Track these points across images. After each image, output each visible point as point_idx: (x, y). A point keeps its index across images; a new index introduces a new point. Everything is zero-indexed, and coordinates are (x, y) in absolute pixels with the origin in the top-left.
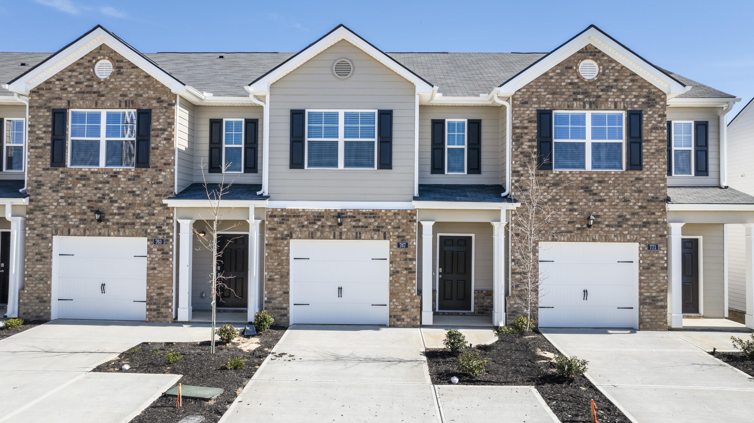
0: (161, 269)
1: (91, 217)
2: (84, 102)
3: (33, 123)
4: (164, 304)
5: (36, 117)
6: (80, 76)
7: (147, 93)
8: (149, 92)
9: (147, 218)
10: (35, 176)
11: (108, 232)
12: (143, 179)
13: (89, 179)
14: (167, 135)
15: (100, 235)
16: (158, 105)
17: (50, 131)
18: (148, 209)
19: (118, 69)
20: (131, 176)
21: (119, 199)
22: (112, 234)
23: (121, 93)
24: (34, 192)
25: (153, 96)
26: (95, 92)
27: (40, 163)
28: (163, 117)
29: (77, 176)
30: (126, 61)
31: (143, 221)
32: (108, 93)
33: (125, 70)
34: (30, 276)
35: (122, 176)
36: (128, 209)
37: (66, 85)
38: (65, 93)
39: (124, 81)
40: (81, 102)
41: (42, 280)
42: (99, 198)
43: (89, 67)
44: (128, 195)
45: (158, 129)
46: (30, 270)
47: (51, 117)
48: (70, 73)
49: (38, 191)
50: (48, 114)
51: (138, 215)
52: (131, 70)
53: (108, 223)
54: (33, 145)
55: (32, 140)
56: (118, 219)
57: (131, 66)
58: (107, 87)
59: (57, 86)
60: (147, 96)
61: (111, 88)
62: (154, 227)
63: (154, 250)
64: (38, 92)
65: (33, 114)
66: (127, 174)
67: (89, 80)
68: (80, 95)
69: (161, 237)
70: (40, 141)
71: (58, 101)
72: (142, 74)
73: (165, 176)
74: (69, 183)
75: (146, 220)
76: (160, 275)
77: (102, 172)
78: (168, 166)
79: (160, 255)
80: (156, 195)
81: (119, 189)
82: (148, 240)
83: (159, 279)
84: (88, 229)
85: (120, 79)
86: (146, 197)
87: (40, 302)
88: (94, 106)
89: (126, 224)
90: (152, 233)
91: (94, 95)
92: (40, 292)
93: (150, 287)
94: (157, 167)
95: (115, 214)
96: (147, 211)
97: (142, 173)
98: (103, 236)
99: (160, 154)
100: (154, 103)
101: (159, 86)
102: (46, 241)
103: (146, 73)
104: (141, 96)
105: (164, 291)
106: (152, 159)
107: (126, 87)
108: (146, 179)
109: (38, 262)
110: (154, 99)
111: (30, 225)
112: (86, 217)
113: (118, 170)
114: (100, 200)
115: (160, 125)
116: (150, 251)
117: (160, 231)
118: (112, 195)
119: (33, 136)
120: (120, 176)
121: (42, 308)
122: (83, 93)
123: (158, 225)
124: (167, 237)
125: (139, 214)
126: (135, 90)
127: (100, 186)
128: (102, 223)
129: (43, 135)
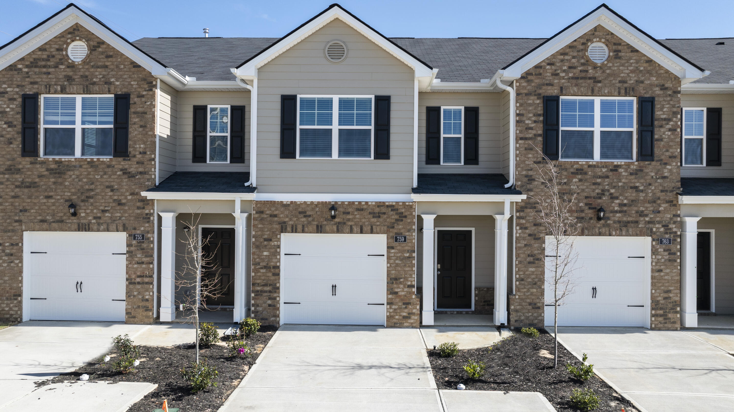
0: (668, 271)
1: (590, 215)
2: (579, 89)
3: (521, 112)
4: (672, 309)
5: (525, 105)
6: (574, 60)
7: (649, 79)
8: (651, 78)
9: (652, 216)
10: (526, 170)
11: (609, 231)
12: (647, 174)
13: (586, 173)
14: (672, 125)
15: (600, 234)
16: (662, 92)
17: (541, 121)
18: (653, 206)
19: (615, 53)
20: (633, 170)
21: (621, 195)
22: (614, 233)
23: (619, 79)
24: (524, 187)
25: (656, 82)
26: (590, 78)
27: (530, 156)
28: (667, 106)
29: (572, 170)
30: (625, 44)
31: (647, 219)
32: (605, 79)
33: (623, 54)
34: (522, 280)
35: (622, 171)
36: (630, 206)
37: (558, 70)
38: (557, 79)
39: (623, 66)
40: (575, 89)
41: (535, 284)
42: (598, 194)
43: (582, 50)
44: (630, 190)
45: (662, 119)
46: (521, 273)
47: (542, 105)
48: (562, 57)
49: (529, 186)
50: (538, 102)
51: (641, 212)
52: (630, 54)
53: (608, 222)
54: (522, 135)
55: (522, 131)
56: (619, 217)
57: (630, 50)
58: (604, 72)
59: (548, 71)
60: (649, 82)
61: (608, 74)
62: (660, 226)
63: (659, 250)
64: (527, 77)
65: (521, 101)
66: (629, 168)
67: (583, 64)
68: (574, 81)
69: (667, 236)
70: (530, 131)
71: (549, 87)
72: (643, 58)
73: (670, 171)
74: (563, 177)
75: (651, 218)
76: (666, 277)
77: (600, 166)
78: (673, 159)
79: (666, 255)
80: (662, 191)
81: (620, 184)
82: (653, 240)
83: (667, 281)
84: (587, 229)
85: (618, 64)
86: (650, 193)
87: (533, 308)
88: (590, 94)
89: (628, 222)
90: (658, 232)
91: (589, 81)
92: (533, 297)
93: (655, 290)
94: (661, 160)
95: (616, 212)
96: (652, 208)
97: (646, 167)
98: (604, 236)
99: (664, 146)
100: (657, 91)
101: (662, 71)
102: (539, 241)
103: (647, 57)
104: (642, 82)
105: (671, 295)
106: (657, 151)
107: (624, 72)
108: (650, 173)
109: (531, 265)
110: (657, 86)
111: (522, 224)
112: (583, 215)
113: (619, 163)
114: (600, 196)
115: (664, 114)
116: (654, 252)
117: (666, 230)
118: (612, 191)
119: (522, 126)
120: (621, 170)
121: (535, 315)
122: (577, 78)
123: (664, 224)
124: (674, 237)
125: (643, 211)
126: (635, 77)
127: (599, 180)
128: (602, 222)
129: (533, 125)
